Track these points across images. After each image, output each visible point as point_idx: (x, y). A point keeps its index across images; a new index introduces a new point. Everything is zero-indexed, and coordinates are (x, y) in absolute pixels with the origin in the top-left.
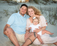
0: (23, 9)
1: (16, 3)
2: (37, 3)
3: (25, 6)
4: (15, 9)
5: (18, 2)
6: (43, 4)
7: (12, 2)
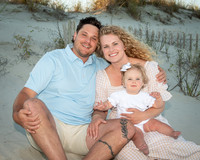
0: (85, 35)
1: (59, 14)
2: (134, 15)
3: (95, 25)
4: (57, 36)
5: (66, 10)
6: (156, 19)
7: (44, 11)
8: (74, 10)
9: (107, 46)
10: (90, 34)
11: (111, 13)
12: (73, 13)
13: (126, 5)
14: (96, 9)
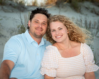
0: (37, 22)
1: (21, 8)
2: (76, 8)
5: (26, 5)
6: (92, 12)
7: (10, 5)
8: (31, 4)
9: (54, 30)
10: (41, 21)
11: (59, 7)
12: (31, 6)
13: (70, 2)
14: (47, 4)
